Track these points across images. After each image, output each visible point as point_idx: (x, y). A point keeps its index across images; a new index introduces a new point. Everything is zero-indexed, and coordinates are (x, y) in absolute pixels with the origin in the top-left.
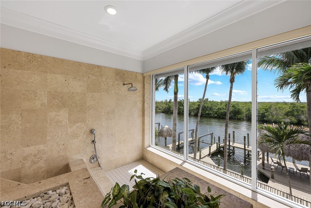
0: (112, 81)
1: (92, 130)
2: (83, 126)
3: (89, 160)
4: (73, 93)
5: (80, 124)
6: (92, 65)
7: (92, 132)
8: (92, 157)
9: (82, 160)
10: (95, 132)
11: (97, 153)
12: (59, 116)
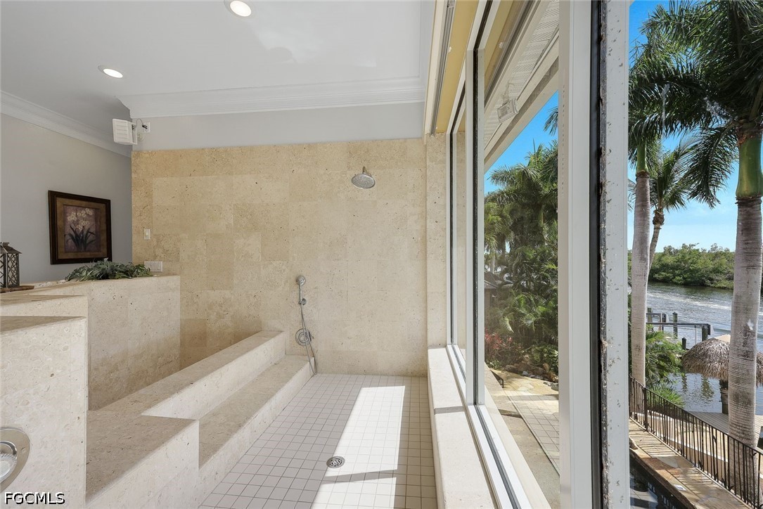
0: (340, 172)
2: (284, 267)
4: (268, 205)
5: (278, 262)
6: (299, 144)
7: (297, 281)
8: (299, 333)
9: (281, 332)
10: (303, 281)
11: (309, 327)
12: (249, 245)
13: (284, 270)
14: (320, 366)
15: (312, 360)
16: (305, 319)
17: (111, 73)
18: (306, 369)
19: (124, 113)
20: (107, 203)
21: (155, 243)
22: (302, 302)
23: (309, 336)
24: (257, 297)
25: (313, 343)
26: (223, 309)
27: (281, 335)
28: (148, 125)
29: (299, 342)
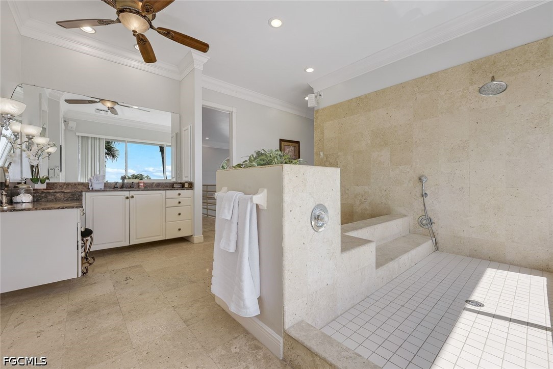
0: (461, 89)
1: (422, 176)
2: (408, 170)
3: (417, 220)
4: (395, 126)
5: (403, 166)
6: (421, 77)
7: (420, 179)
8: (421, 218)
9: (406, 216)
10: (424, 180)
11: (430, 214)
12: (381, 156)
13: (408, 172)
14: (440, 245)
15: (434, 239)
16: (427, 208)
17: (310, 70)
18: (428, 245)
19: (310, 90)
20: (298, 143)
21: (325, 159)
22: (424, 195)
23: (431, 222)
24: (387, 191)
25: (434, 227)
26: (364, 198)
27: (407, 218)
28: (322, 94)
29: (421, 224)
